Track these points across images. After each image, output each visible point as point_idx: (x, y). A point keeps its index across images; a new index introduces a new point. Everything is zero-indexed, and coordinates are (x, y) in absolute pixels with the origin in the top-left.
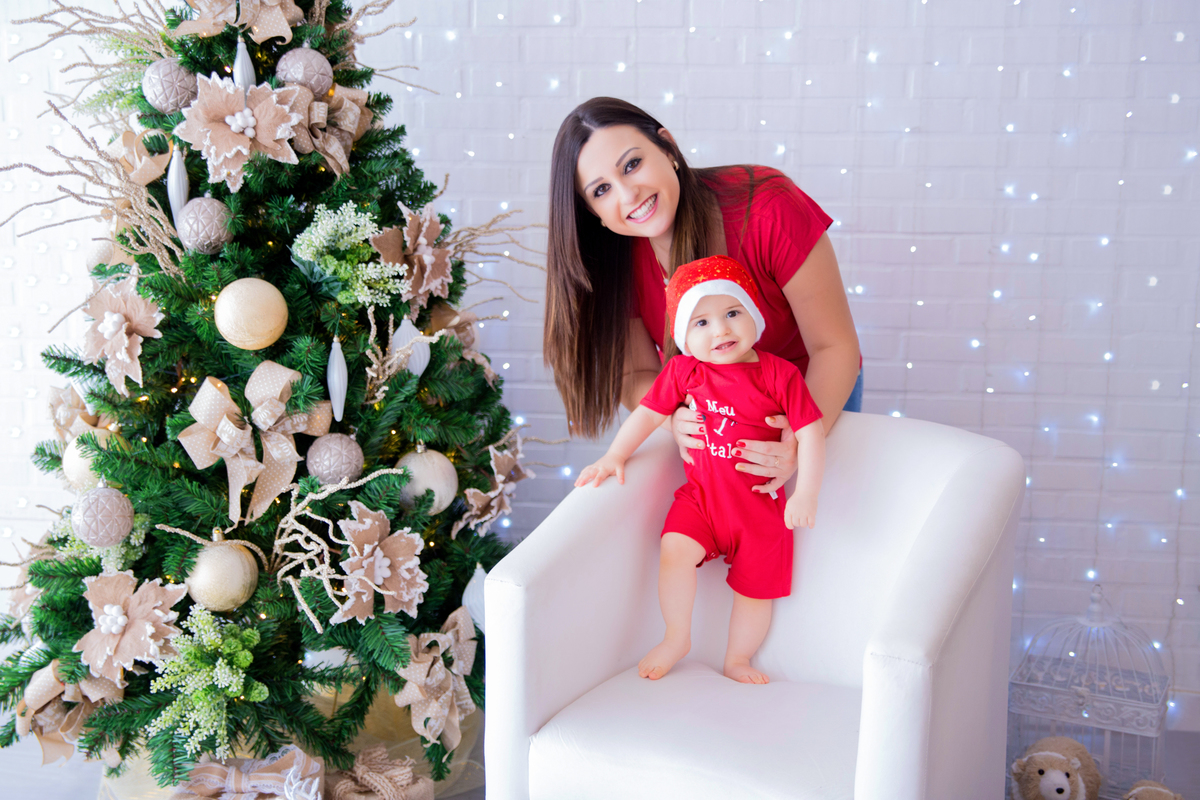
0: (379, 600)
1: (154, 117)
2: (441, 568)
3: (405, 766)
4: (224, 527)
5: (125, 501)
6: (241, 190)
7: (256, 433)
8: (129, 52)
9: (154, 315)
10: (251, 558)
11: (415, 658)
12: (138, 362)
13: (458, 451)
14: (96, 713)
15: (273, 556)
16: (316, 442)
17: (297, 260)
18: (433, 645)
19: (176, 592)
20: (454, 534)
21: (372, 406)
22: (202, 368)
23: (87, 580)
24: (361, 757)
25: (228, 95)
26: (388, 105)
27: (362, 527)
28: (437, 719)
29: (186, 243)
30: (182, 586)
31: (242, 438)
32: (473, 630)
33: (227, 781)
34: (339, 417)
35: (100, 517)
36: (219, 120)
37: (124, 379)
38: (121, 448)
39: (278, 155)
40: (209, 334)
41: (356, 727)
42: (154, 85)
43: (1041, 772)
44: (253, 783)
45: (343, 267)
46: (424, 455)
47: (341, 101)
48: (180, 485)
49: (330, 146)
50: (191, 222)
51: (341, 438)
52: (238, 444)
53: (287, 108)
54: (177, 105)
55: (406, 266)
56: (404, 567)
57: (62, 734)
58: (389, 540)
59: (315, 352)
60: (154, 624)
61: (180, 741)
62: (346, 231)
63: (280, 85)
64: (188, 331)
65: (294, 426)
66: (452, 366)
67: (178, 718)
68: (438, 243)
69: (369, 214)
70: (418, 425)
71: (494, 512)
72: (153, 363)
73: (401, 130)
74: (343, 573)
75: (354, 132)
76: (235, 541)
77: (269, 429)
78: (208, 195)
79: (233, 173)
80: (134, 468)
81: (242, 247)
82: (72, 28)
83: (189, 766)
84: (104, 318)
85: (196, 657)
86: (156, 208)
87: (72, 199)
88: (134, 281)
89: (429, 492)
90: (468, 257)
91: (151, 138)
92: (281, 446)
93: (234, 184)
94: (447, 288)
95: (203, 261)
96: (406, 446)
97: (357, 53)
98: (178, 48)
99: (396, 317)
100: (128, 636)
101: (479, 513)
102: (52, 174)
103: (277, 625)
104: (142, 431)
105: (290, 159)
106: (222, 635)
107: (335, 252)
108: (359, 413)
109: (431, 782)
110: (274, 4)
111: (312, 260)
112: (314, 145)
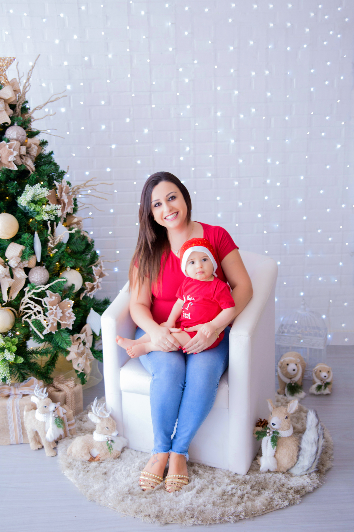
0: (59, 325)
2: (79, 311)
3: (71, 380)
4: (2, 303)
7: (11, 269)
10: (12, 313)
11: (73, 343)
13: (80, 268)
15: (19, 312)
16: (31, 270)
17: (20, 205)
18: (79, 338)
20: (81, 298)
21: (50, 255)
24: (55, 379)
26: (47, 144)
27: (52, 300)
28: (82, 364)
31: (6, 271)
32: (92, 331)
33: (11, 391)
34: (39, 261)
39: (10, 167)
41: (52, 368)
43: (288, 365)
44: (20, 391)
45: (37, 207)
46: (70, 272)
47: (30, 145)
49: (28, 161)
51: (41, 268)
52: (5, 273)
53: (12, 150)
56: (67, 312)
58: (61, 303)
59: (29, 238)
62: (38, 194)
63: (8, 141)
65: (23, 265)
66: (77, 238)
68: (68, 193)
69: (45, 187)
70: (67, 261)
71: (96, 289)
73: (52, 153)
74: (47, 317)
75: (35, 155)
76: (6, 308)
77: (15, 267)
89: (73, 285)
90: (78, 196)
92: (20, 273)
94: (72, 209)
96: (63, 268)
97: (32, 124)
99: (56, 223)
101: (90, 290)
103: (23, 336)
105: (14, 168)
106: (5, 341)
107: (34, 202)
108: (45, 258)
109: (81, 385)
110: (3, 110)
111: (26, 205)
112: (22, 162)
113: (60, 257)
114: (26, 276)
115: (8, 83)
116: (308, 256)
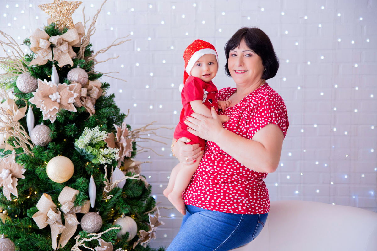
1: (21, 94)
5: (12, 244)
6: (55, 122)
8: (9, 69)
9: (22, 170)
12: (16, 188)
13: (136, 214)
16: (84, 216)
17: (77, 148)
20: (134, 247)
21: (104, 201)
25: (50, 88)
26: (108, 87)
27: (103, 249)
29: (34, 142)
31: (57, 217)
34: (93, 206)
36: (47, 96)
37: (10, 195)
38: (11, 223)
39: (69, 109)
40: (44, 177)
42: (21, 83)
45: (94, 150)
46: (125, 218)
47: (92, 87)
48: (33, 236)
49: (88, 104)
50: (37, 135)
51: (94, 214)
52: (56, 219)
53: (72, 92)
54: (30, 90)
59: (85, 183)
62: (96, 137)
63: (69, 83)
65: (76, 211)
69: (104, 130)
70: (122, 208)
71: (150, 239)
72: (22, 188)
73: (113, 96)
75: (96, 98)
77: (68, 213)
78: (42, 124)
79: (52, 116)
80: (15, 230)
81: (56, 144)
84: (2, 171)
86: (23, 130)
88: (14, 157)
89: (127, 233)
90: (137, 140)
91: (17, 100)
92: (72, 219)
93: (52, 120)
94: (131, 153)
95: (42, 150)
96: (117, 214)
97: (95, 67)
98: (30, 70)
99: (113, 167)
101: (144, 239)
104: (15, 213)
105: (74, 110)
107: (91, 145)
108: (100, 204)
110: (66, 52)
111: (83, 148)
112: (82, 104)
113: (115, 203)
114: (78, 223)
115: (74, 26)
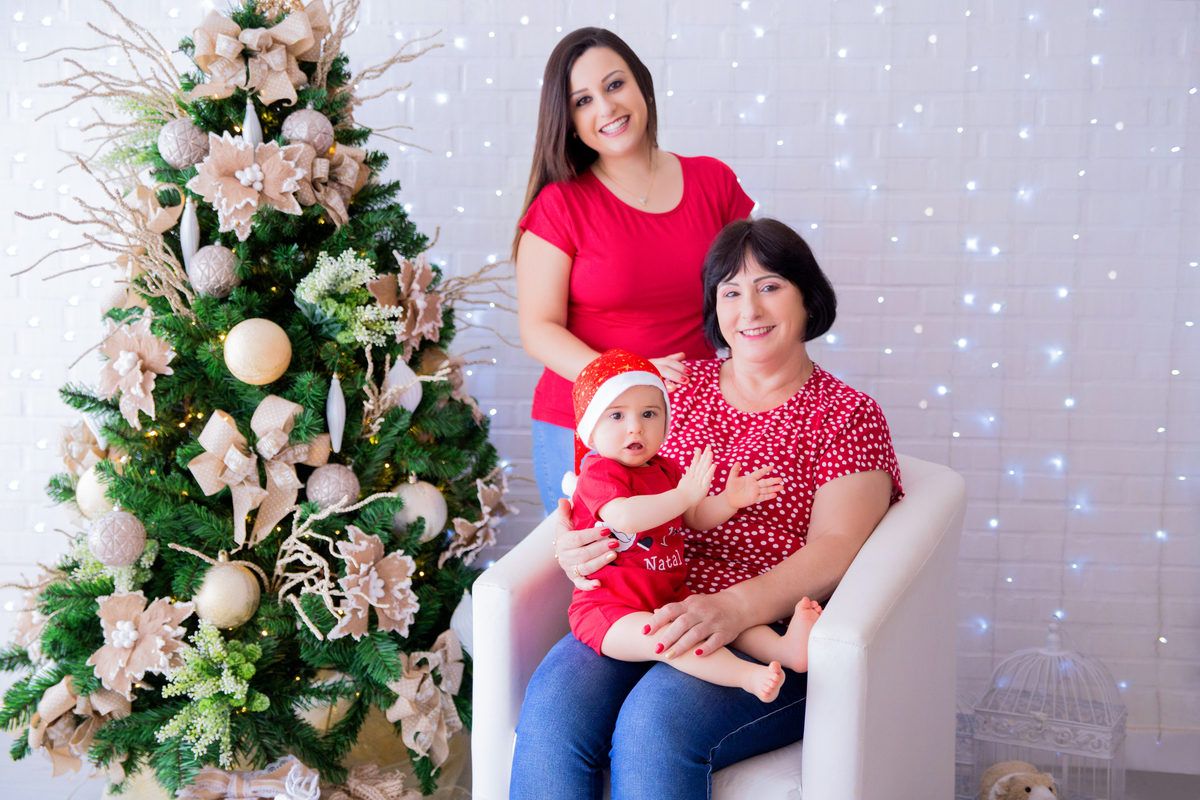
0: (373, 616)
1: (169, 172)
2: (431, 593)
3: (396, 779)
4: (229, 550)
5: (139, 524)
6: (248, 240)
7: (261, 463)
8: (143, 113)
9: (167, 354)
10: (254, 578)
11: (406, 674)
13: (447, 486)
14: (104, 726)
15: (274, 578)
16: (316, 472)
17: (300, 303)
18: (423, 663)
19: (184, 609)
21: (367, 440)
22: (208, 405)
23: (100, 600)
24: (353, 772)
25: (239, 152)
26: (384, 162)
27: (358, 549)
28: (426, 733)
29: (197, 287)
30: (189, 604)
31: (248, 466)
32: (461, 652)
33: (229, 787)
34: (337, 449)
35: (116, 537)
36: (229, 174)
37: (137, 413)
38: (136, 476)
39: (283, 207)
40: (218, 371)
41: (349, 744)
42: (169, 143)
43: (1028, 790)
44: (254, 788)
45: (343, 310)
46: (416, 485)
47: (341, 159)
48: (189, 509)
49: (331, 199)
50: (203, 267)
51: (339, 468)
52: (244, 472)
53: (292, 164)
54: (190, 161)
55: (401, 309)
56: (396, 588)
57: (73, 746)
58: (383, 562)
59: (317, 387)
60: (164, 638)
61: (185, 748)
62: (346, 276)
63: (286, 143)
64: (197, 369)
65: (295, 457)
66: (442, 405)
67: (184, 726)
68: (429, 290)
69: (368, 260)
70: (410, 457)
71: (479, 541)
72: (165, 397)
73: (396, 186)
74: (338, 587)
75: (353, 187)
76: (240, 562)
77: (273, 458)
78: (218, 243)
79: (242, 223)
80: (147, 494)
81: (249, 291)
82: (94, 91)
83: (195, 771)
84: (119, 356)
85: (202, 668)
86: (170, 255)
87: (96, 245)
88: (147, 322)
89: (421, 519)
90: (457, 304)
91: (162, 192)
92: (283, 473)
93: (242, 233)
94: (438, 332)
95: (214, 303)
96: (399, 478)
97: (354, 114)
98: (190, 110)
99: (391, 355)
100: (139, 650)
101: (465, 543)
102: (77, 223)
103: (277, 643)
104: (150, 463)
105: (294, 211)
106: (225, 648)
107: (334, 295)
108: (355, 446)
109: (420, 794)
110: (281, 69)
111: (314, 302)
112: (316, 198)
113: (393, 446)
115: (303, 8)
116: (1078, 507)
